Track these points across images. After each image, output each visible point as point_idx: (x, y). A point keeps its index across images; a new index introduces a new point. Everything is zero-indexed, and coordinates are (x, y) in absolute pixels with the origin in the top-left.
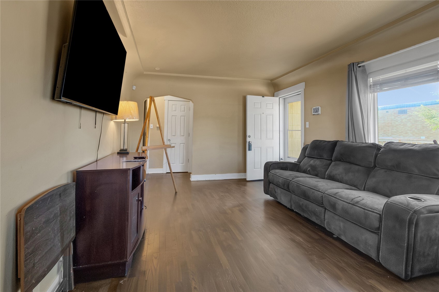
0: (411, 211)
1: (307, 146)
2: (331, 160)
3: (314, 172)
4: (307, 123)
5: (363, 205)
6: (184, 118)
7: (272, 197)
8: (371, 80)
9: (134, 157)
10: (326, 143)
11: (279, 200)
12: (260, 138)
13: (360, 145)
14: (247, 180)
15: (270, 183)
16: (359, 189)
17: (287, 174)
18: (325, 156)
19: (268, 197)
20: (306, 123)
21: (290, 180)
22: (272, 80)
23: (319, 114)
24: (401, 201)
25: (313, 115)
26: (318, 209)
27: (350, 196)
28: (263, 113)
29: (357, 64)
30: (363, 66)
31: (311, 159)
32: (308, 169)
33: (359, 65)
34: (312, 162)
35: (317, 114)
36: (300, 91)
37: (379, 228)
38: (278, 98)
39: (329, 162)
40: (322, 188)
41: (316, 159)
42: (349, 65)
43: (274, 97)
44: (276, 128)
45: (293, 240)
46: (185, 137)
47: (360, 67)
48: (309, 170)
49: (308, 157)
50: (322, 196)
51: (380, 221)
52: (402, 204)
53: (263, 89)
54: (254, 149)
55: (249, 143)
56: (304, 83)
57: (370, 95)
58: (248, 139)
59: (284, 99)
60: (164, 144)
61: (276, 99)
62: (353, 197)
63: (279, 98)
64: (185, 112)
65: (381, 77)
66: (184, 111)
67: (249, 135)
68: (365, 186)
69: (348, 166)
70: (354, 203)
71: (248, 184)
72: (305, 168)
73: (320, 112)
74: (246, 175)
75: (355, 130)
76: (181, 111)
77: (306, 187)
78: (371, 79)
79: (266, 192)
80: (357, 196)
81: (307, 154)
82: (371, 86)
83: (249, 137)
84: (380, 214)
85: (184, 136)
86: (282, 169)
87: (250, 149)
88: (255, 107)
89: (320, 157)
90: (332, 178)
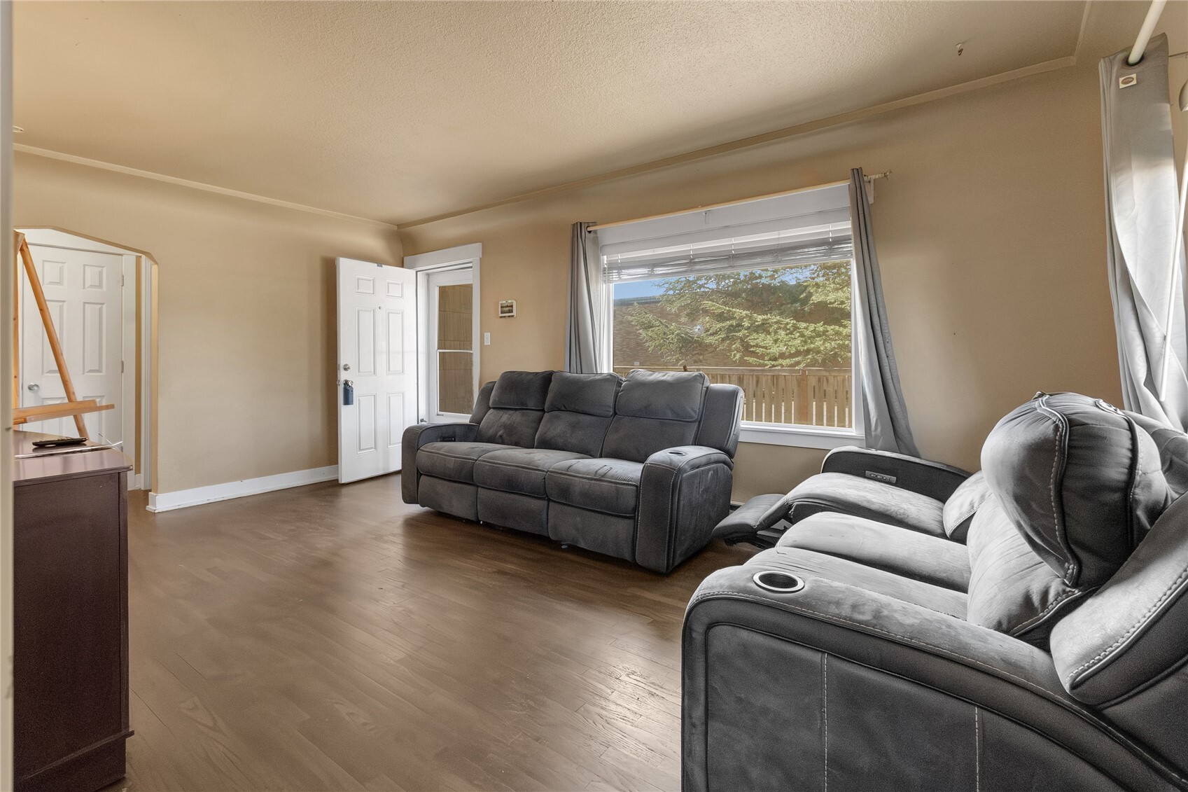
0: (674, 470)
1: (491, 385)
2: (543, 411)
3: (511, 438)
4: (487, 335)
5: (612, 477)
6: (101, 310)
7: (427, 508)
8: (605, 259)
9: (34, 444)
10: (531, 376)
11: (446, 509)
12: (373, 371)
13: (592, 378)
14: (340, 482)
15: (419, 475)
16: (593, 457)
17: (463, 448)
18: (531, 403)
19: (416, 509)
20: (485, 334)
21: (473, 460)
22: (400, 226)
23: (512, 316)
24: (662, 459)
25: (501, 317)
26: (535, 504)
27: (591, 467)
28: (380, 308)
29: (586, 225)
30: (595, 232)
31: (501, 412)
32: (500, 433)
33: (589, 229)
34: (505, 417)
35: (509, 316)
36: (471, 262)
37: (635, 509)
38: (414, 272)
39: (540, 413)
40: (541, 463)
41: (512, 412)
42: (574, 225)
43: (402, 266)
44: (410, 346)
45: (502, 572)
46: (104, 373)
47: (590, 232)
48: (501, 436)
49: (494, 408)
50: (544, 478)
51: (637, 497)
52: (663, 462)
53: (374, 244)
54: (359, 400)
55: (346, 383)
56: (478, 246)
57: (604, 285)
58: (343, 376)
59: (428, 275)
60: (70, 400)
61: (408, 274)
62: (597, 468)
63: (417, 272)
64: (104, 289)
65: (620, 257)
66: (100, 286)
67: (346, 365)
68: (602, 451)
69: (572, 418)
70: (600, 478)
71: (345, 491)
72: (491, 432)
73: (514, 313)
74: (337, 471)
75: (581, 349)
76: (86, 286)
77: (511, 467)
78: (605, 257)
79: (409, 498)
80: (601, 466)
81: (494, 402)
82: (604, 269)
83: (345, 369)
84: (637, 486)
85: (99, 371)
86: (445, 439)
87: (347, 401)
88: (359, 291)
89: (522, 407)
90: (547, 444)
